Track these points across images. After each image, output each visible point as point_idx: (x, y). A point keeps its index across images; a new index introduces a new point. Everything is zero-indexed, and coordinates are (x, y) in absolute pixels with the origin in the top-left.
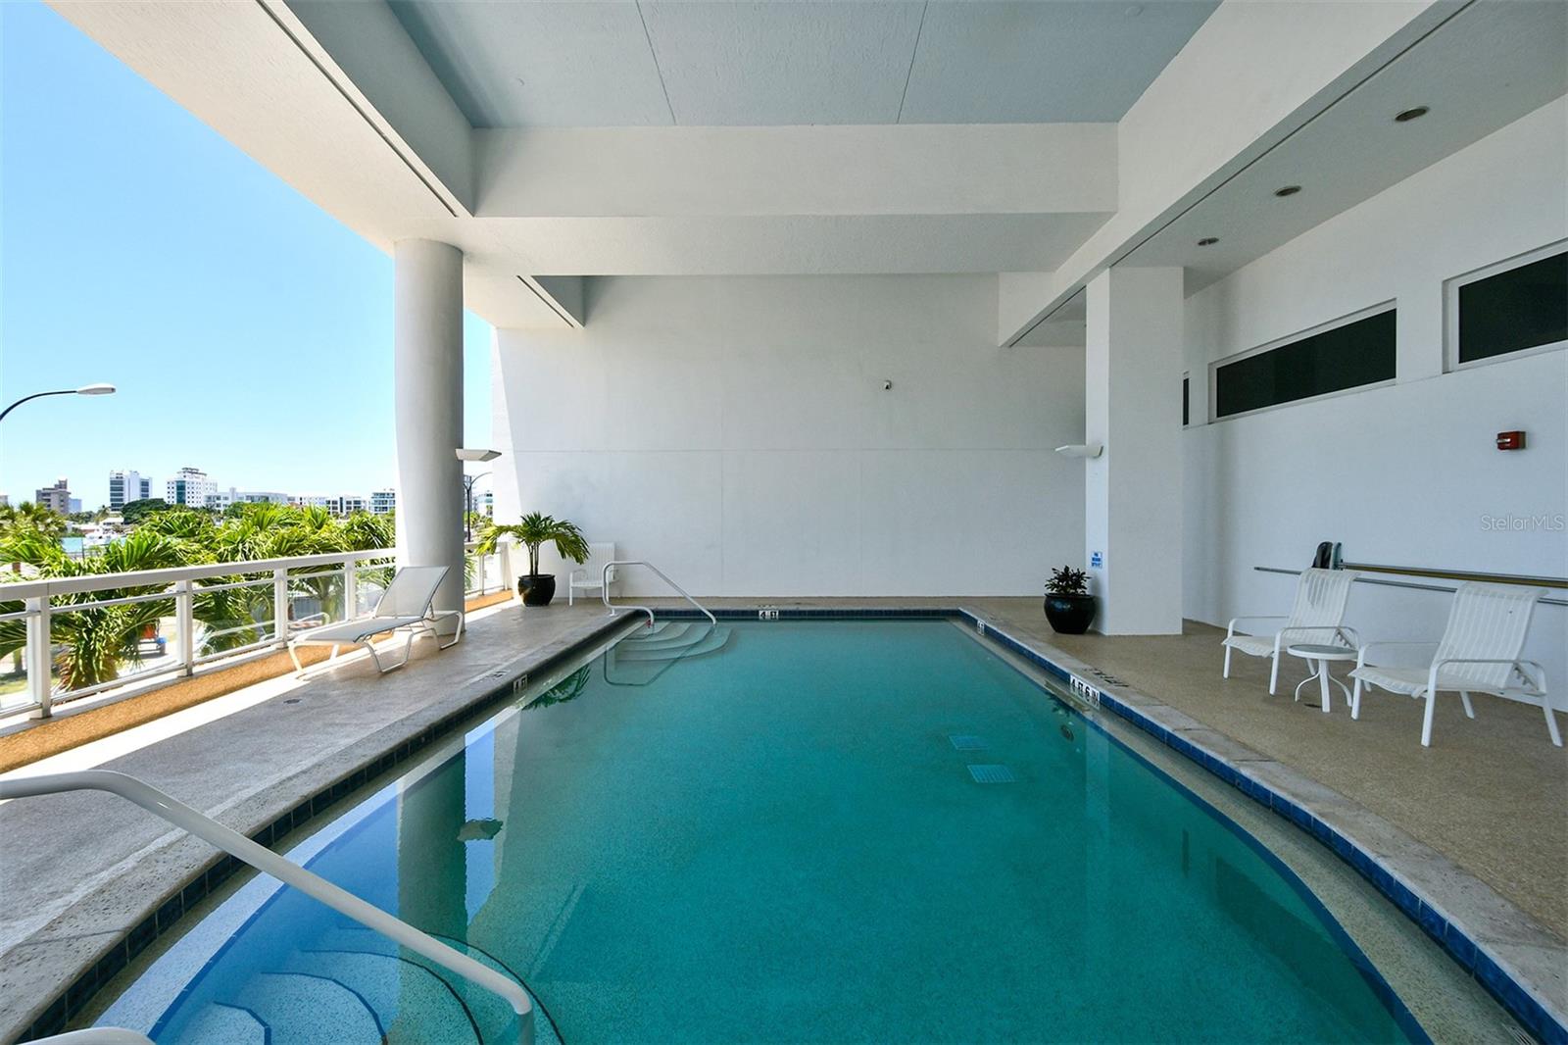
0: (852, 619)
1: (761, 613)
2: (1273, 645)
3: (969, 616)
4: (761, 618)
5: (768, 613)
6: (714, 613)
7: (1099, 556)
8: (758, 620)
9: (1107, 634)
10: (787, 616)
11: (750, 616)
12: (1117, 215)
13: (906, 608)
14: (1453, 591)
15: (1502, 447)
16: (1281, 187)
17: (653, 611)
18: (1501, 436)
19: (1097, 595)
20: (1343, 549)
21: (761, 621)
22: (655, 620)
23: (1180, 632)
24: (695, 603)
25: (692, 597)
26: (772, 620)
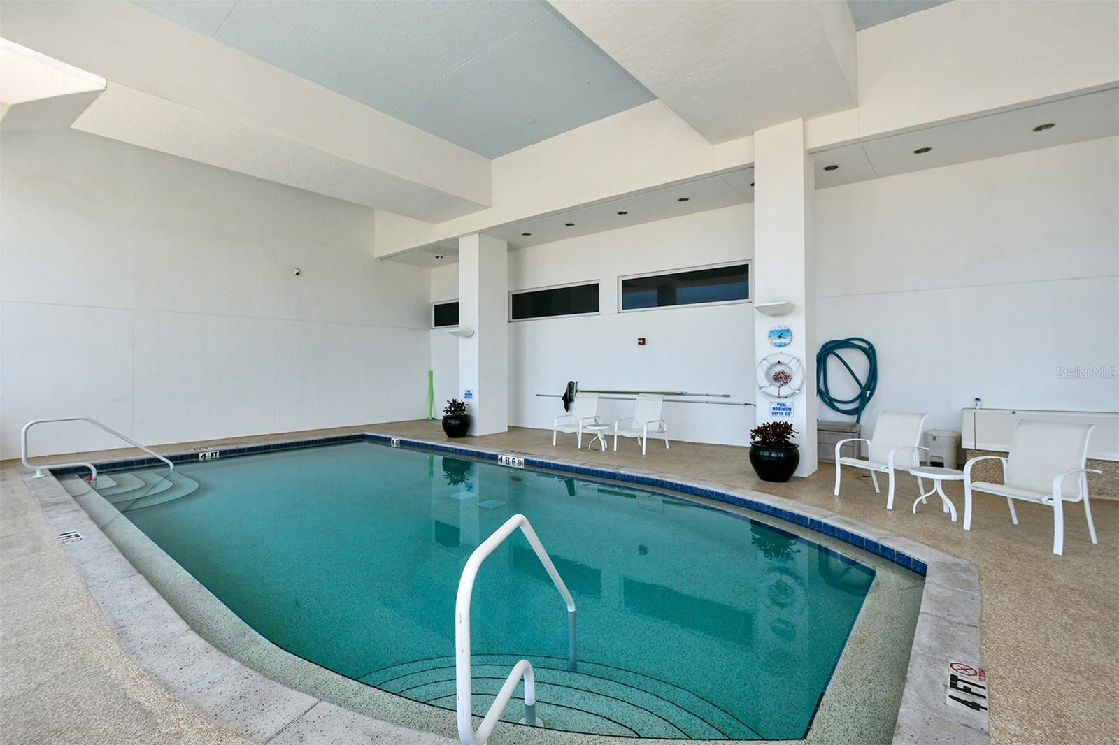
0: (286, 450)
1: (201, 455)
2: (579, 427)
3: (379, 437)
4: (201, 459)
5: (208, 455)
6: (171, 458)
7: (471, 392)
8: (198, 461)
9: (478, 435)
10: (225, 454)
11: (193, 458)
12: (489, 209)
13: (327, 437)
14: (635, 399)
15: (639, 343)
16: (568, 223)
17: (95, 466)
18: (639, 339)
19: (471, 414)
20: (578, 383)
21: (202, 462)
22: (98, 473)
23: (507, 430)
24: (153, 453)
25: (146, 447)
26: (213, 459)
